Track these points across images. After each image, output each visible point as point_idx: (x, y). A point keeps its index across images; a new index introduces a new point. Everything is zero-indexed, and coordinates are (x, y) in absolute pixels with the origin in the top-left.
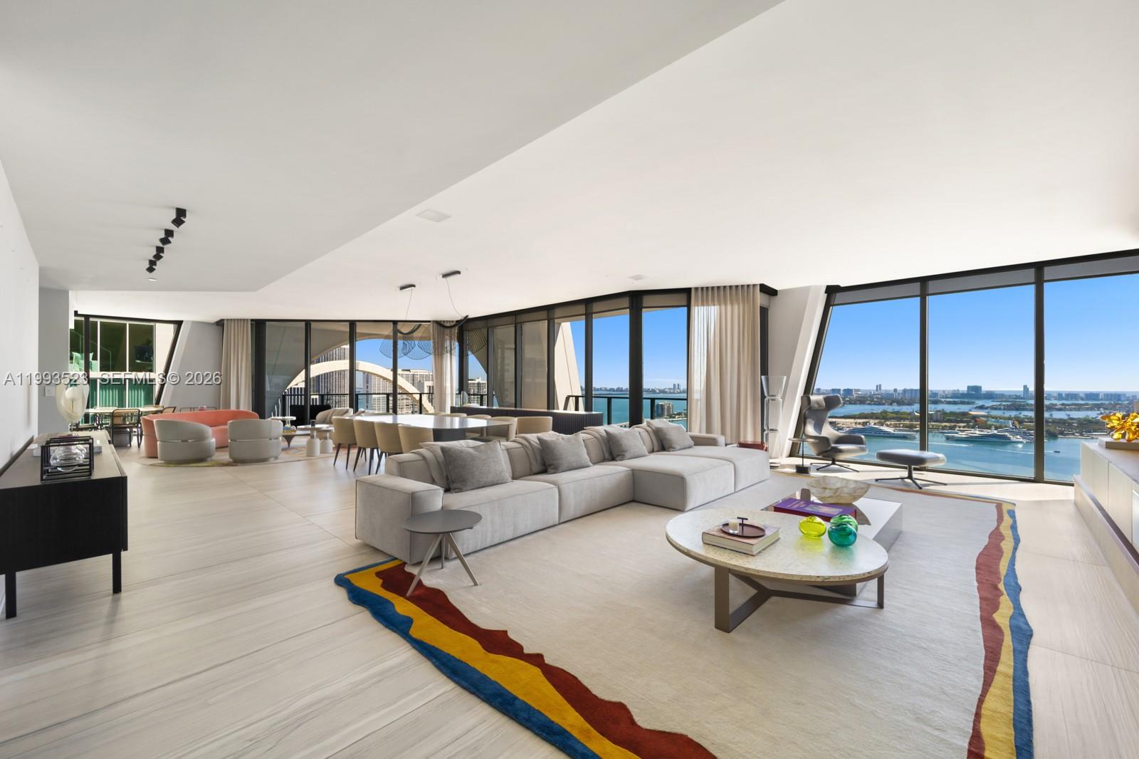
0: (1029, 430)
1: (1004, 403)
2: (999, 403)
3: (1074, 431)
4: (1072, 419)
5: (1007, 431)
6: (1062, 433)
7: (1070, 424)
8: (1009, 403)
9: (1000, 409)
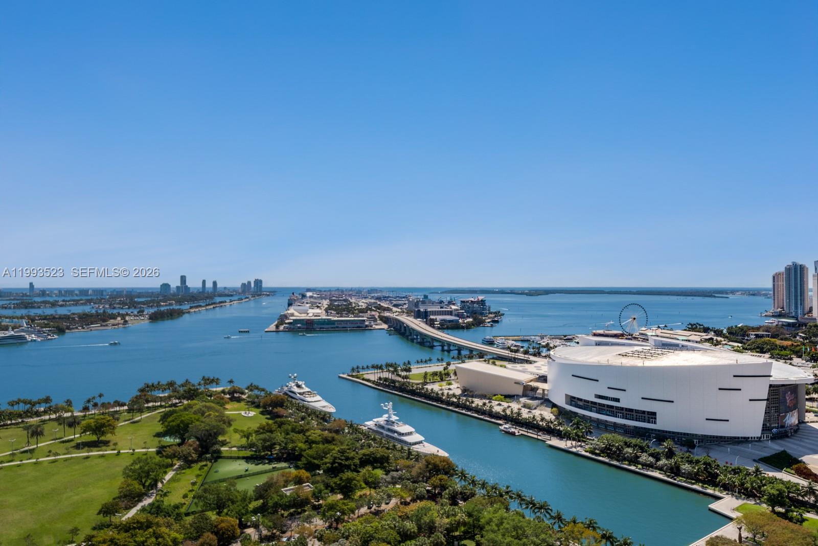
0: (42, 327)
1: (13, 302)
2: (8, 302)
3: (77, 325)
4: (74, 314)
5: (23, 331)
6: (68, 328)
7: (73, 319)
8: (18, 302)
9: (10, 308)
